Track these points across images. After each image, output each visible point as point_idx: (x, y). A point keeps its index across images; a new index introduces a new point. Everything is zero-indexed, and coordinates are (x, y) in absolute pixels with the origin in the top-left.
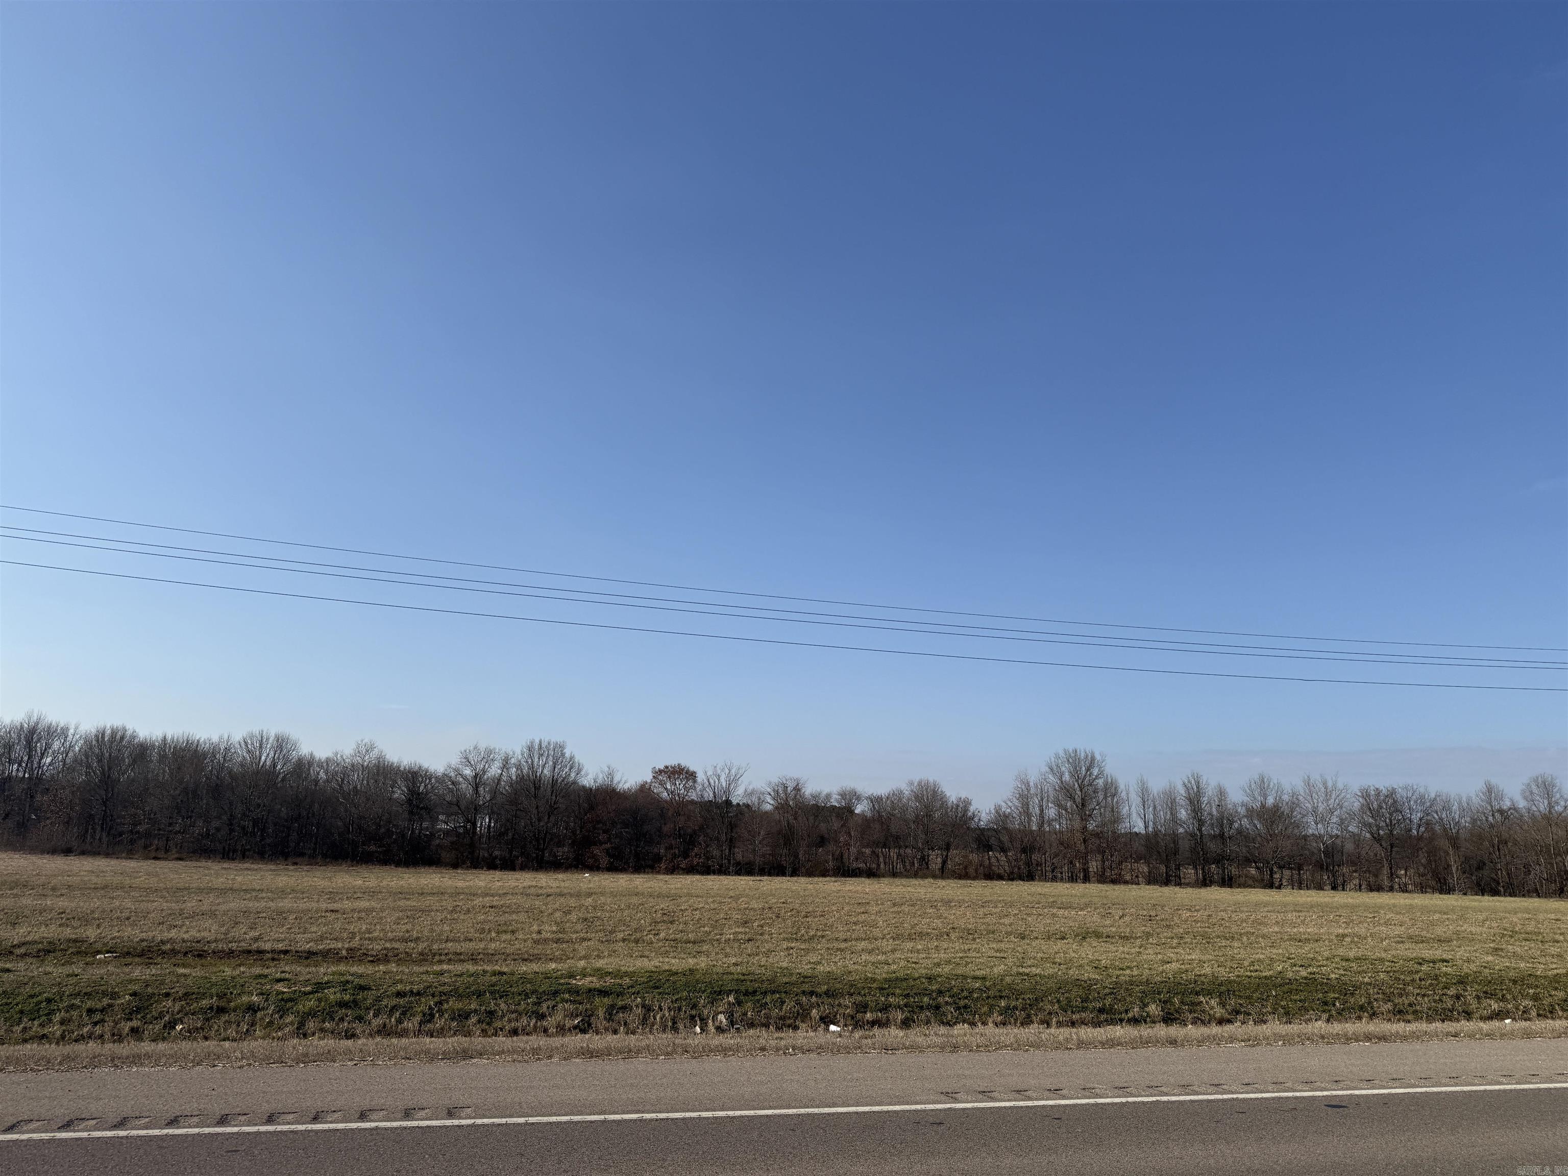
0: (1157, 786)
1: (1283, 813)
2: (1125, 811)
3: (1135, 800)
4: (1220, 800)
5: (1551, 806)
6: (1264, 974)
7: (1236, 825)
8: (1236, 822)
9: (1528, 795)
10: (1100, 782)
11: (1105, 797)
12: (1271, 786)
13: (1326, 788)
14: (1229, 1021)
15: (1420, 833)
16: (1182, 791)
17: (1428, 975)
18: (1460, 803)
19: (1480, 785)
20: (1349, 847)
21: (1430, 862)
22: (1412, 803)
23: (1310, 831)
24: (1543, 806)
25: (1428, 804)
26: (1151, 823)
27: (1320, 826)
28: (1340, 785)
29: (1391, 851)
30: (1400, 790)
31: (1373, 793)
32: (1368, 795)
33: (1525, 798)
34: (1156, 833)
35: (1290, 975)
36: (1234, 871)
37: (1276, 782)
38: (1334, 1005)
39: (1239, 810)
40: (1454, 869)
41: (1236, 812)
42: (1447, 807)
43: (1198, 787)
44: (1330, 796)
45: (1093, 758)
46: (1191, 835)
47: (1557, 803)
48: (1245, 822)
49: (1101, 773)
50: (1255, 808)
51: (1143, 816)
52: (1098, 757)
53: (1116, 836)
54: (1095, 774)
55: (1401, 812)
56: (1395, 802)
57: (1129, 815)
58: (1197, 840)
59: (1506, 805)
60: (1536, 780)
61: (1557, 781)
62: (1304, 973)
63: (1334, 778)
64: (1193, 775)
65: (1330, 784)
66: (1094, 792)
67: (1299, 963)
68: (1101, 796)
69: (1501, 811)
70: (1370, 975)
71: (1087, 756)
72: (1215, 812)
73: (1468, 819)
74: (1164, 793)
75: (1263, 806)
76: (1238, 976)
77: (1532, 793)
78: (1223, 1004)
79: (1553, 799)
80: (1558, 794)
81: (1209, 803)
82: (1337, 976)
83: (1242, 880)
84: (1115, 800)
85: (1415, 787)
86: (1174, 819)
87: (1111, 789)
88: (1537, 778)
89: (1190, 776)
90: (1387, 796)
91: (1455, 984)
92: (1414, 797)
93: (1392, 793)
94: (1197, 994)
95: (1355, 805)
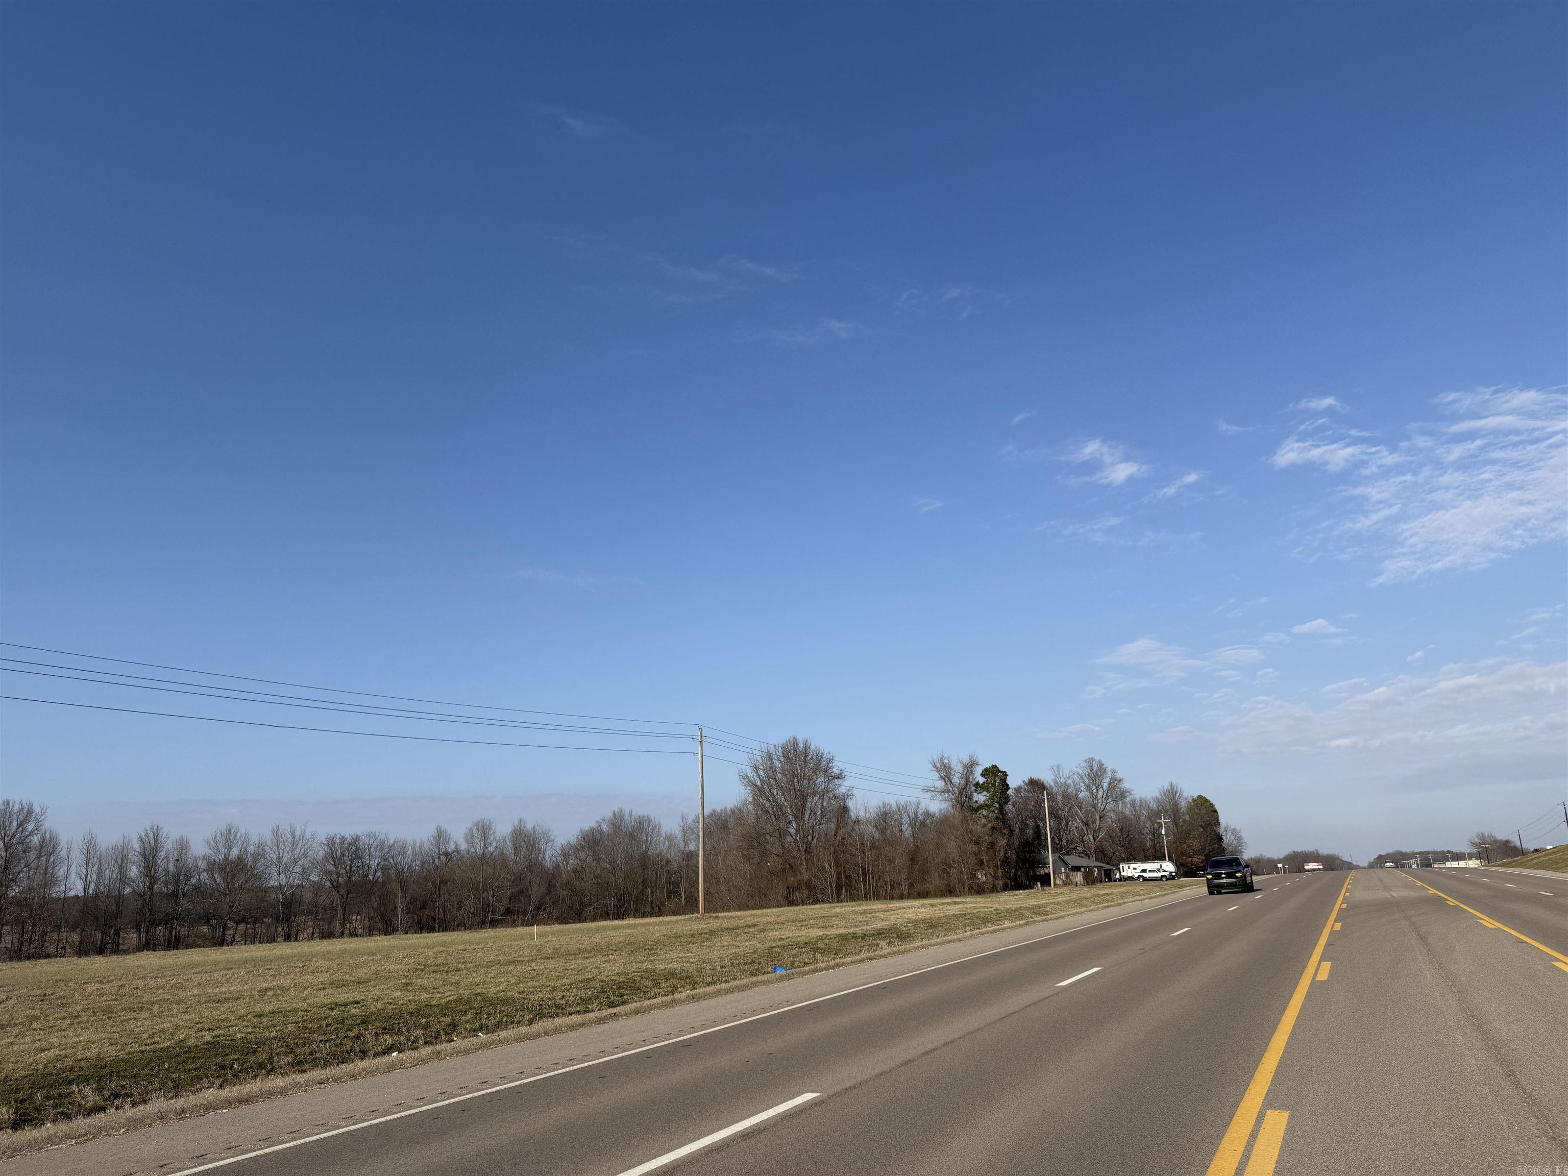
0: (108, 840)
1: (246, 865)
2: (61, 872)
3: (77, 857)
4: (180, 854)
5: (485, 847)
6: (160, 1046)
7: (194, 881)
8: (194, 876)
9: (469, 839)
10: (36, 839)
11: (39, 857)
12: (238, 837)
13: (294, 838)
14: (102, 1109)
15: (376, 879)
16: (137, 846)
17: (335, 1019)
18: (413, 848)
19: (433, 831)
20: (308, 896)
21: (380, 904)
22: (372, 849)
23: (272, 883)
24: (479, 848)
25: (387, 850)
26: (92, 885)
27: (282, 876)
28: (308, 835)
29: (347, 897)
30: (363, 837)
31: (338, 841)
32: (334, 843)
33: (467, 841)
34: (96, 896)
35: (191, 1042)
36: (183, 931)
37: (243, 833)
38: (232, 1067)
39: (199, 864)
40: (399, 911)
41: (196, 866)
42: (403, 851)
43: (156, 841)
44: (297, 845)
45: (30, 811)
46: (140, 895)
47: (490, 844)
48: (204, 876)
49: (38, 828)
50: (218, 861)
51: (83, 877)
52: (37, 809)
53: (45, 902)
54: (30, 830)
55: (361, 859)
56: (357, 849)
57: (67, 877)
58: (147, 898)
59: (451, 847)
60: (477, 824)
61: (494, 824)
62: (208, 1037)
63: (303, 827)
64: (152, 828)
65: (298, 833)
66: (24, 851)
67: (207, 1027)
68: (33, 855)
69: (446, 854)
70: (278, 1028)
71: (22, 809)
72: (171, 867)
73: (418, 863)
74: (115, 849)
75: (226, 859)
76: (130, 1053)
77: (472, 836)
78: (99, 1091)
79: (488, 841)
80: (492, 836)
81: (167, 857)
82: (243, 1035)
83: (191, 940)
84: (52, 859)
85: (377, 834)
86: (123, 879)
87: (48, 847)
88: (479, 822)
89: (148, 829)
90: (350, 844)
91: (359, 1024)
92: (375, 844)
93: (356, 840)
94: (70, 1083)
95: (320, 853)
